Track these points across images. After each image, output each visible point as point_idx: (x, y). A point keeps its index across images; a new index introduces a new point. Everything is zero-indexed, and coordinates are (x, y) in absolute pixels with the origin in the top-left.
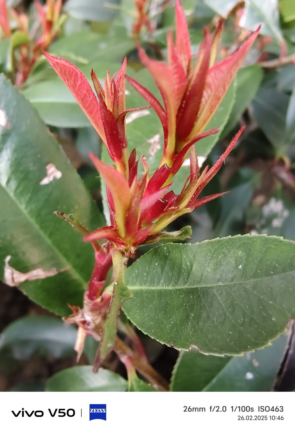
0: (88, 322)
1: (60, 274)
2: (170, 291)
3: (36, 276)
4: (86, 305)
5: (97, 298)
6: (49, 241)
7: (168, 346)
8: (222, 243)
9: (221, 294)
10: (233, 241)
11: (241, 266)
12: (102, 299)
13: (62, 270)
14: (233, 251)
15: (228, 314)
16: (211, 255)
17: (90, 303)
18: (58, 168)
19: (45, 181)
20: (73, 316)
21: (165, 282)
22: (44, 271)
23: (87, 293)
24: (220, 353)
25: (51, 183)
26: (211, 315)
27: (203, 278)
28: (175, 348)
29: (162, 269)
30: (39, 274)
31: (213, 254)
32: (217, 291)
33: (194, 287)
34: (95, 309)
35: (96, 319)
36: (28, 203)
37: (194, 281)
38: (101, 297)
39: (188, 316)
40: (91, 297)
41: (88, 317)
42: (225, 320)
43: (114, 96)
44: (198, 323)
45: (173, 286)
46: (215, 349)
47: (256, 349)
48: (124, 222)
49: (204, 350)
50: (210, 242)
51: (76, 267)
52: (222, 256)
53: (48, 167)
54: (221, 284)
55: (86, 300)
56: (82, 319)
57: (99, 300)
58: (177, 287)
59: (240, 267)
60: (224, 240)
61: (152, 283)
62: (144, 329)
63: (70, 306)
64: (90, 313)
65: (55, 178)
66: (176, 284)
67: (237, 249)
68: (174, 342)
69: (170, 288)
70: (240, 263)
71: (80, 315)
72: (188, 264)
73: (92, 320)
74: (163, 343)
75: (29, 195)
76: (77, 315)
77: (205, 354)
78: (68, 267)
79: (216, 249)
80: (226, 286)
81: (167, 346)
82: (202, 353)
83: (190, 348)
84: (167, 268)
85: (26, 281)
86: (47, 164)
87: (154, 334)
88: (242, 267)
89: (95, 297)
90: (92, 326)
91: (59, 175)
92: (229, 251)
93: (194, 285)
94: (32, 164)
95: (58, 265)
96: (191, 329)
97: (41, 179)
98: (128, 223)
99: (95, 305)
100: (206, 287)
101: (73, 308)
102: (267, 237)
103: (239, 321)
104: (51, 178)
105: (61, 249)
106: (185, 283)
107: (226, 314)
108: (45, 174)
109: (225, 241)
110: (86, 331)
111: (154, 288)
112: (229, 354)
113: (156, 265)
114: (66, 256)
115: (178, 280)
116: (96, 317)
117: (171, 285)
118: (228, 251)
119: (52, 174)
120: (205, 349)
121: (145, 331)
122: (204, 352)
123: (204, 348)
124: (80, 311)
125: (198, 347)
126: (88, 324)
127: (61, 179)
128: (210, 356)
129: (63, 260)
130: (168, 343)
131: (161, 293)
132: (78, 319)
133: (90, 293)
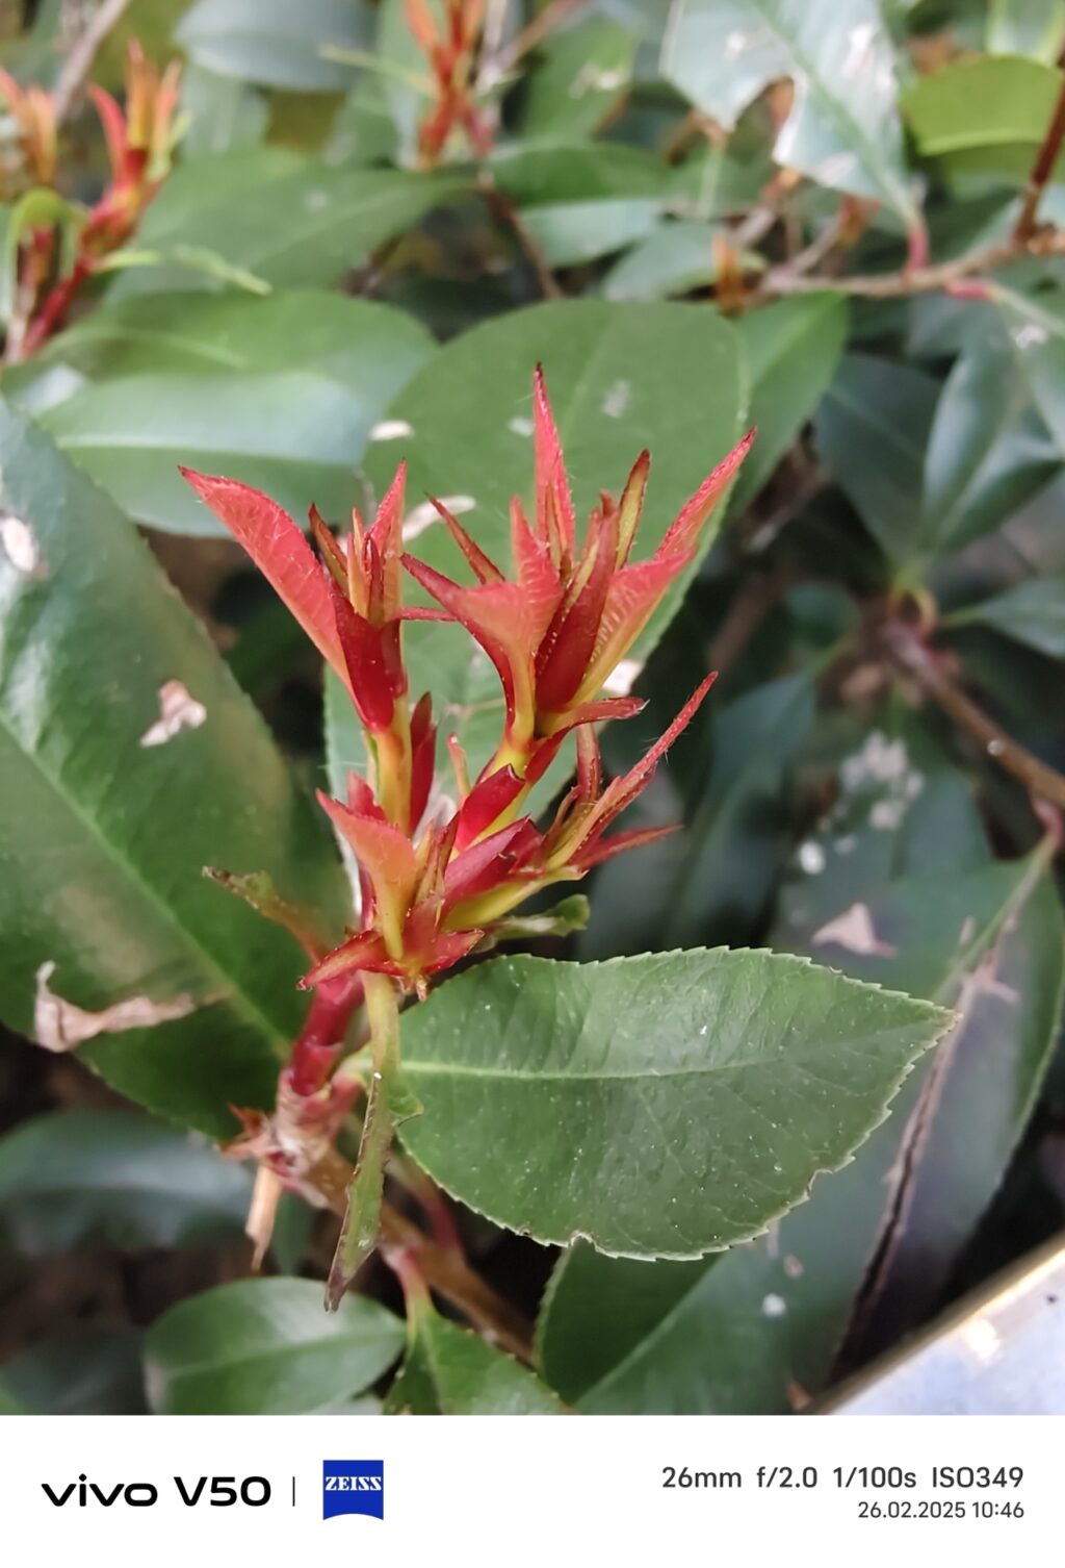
0: (288, 1154)
1: (202, 1011)
2: (525, 1084)
3: (132, 1018)
4: (287, 1107)
5: (319, 1088)
6: (168, 915)
7: (517, 1233)
8: (659, 965)
9: (654, 1099)
10: (687, 963)
11: (705, 1028)
12: (333, 1092)
13: (209, 999)
14: (688, 987)
15: (669, 1153)
16: (631, 996)
17: (295, 1103)
18: (194, 696)
19: (157, 735)
20: (246, 1140)
21: (510, 1057)
22: (156, 1003)
23: (287, 1074)
24: (645, 1253)
25: (174, 740)
26: (628, 1155)
27: (611, 1054)
28: (535, 1239)
29: (504, 1023)
30: (139, 1012)
31: (636, 994)
32: (645, 1091)
33: (586, 1076)
34: (309, 1120)
35: (316, 1147)
36: (105, 803)
37: (587, 1061)
38: (328, 1087)
39: (569, 1155)
40: (301, 1086)
41: (290, 1143)
42: (661, 1166)
43: (372, 574)
44: (595, 1174)
45: (533, 1070)
46: (635, 1242)
47: (732, 1243)
48: (401, 927)
49: (605, 1245)
50: (629, 963)
51: (250, 988)
52: (658, 1000)
53: (164, 692)
54: (654, 1072)
55: (285, 1095)
56: (273, 1149)
57: (323, 1095)
58: (544, 1075)
59: (703, 1031)
60: (663, 959)
61: (475, 1058)
62: (453, 1187)
63: (235, 1110)
64: (295, 1131)
65: (185, 725)
66: (540, 1064)
67: (697, 983)
68: (533, 1223)
69: (525, 1074)
70: (705, 1020)
71: (265, 1137)
72: (572, 1015)
73: (303, 1150)
74: (502, 1226)
75: (109, 778)
76: (257, 1134)
77: (609, 1255)
78: (224, 989)
79: (642, 982)
80: (667, 1077)
81: (513, 1233)
82: (603, 1252)
83: (573, 1240)
84: (515, 1021)
85: (102, 1036)
86: (163, 682)
87: (479, 1202)
88: (706, 1031)
89: (311, 1087)
90: (302, 1166)
91: (197, 714)
92: (676, 989)
93: (586, 1070)
94: (115, 685)
95: (194, 984)
96: (577, 1190)
97: (145, 729)
98: (409, 931)
99: (312, 1107)
100: (618, 1079)
101: (243, 1115)
102: (771, 955)
103: (696, 1172)
104: (174, 726)
105: (204, 938)
106: (563, 1065)
107: (663, 1155)
108: (154, 715)
109: (665, 962)
110: (281, 1179)
111: (480, 1072)
112: (669, 1254)
113: (485, 1011)
114: (222, 957)
115: (546, 1054)
116: (313, 1142)
117: (526, 1067)
118: (673, 986)
119: (176, 711)
120: (608, 1244)
121: (457, 1193)
122: (606, 1250)
123: (608, 1240)
124: (266, 1123)
125: (593, 1237)
126: (290, 1161)
127: (204, 726)
128: (620, 1259)
129: (211, 969)
130: (517, 1225)
131: (499, 1088)
132: (260, 1146)
133: (297, 1074)
